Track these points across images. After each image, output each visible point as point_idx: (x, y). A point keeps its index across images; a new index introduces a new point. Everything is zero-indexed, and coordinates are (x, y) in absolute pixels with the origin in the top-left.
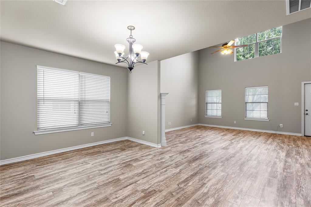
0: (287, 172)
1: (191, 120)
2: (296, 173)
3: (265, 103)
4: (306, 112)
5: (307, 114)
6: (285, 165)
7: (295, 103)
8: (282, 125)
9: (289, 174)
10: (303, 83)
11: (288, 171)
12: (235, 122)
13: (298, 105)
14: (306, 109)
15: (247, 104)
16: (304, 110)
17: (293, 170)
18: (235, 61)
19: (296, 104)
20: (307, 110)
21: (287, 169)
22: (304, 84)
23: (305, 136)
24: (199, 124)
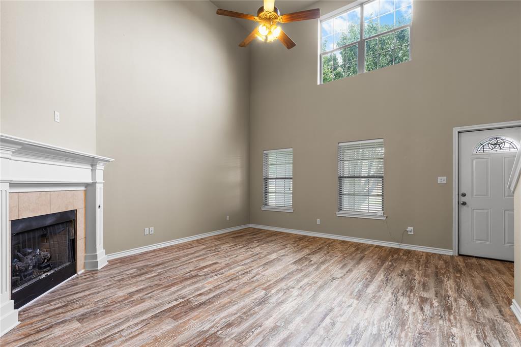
1: (228, 217)
3: (377, 177)
4: (463, 199)
5: (464, 204)
7: (439, 178)
8: (412, 228)
10: (455, 131)
12: (318, 221)
13: (445, 182)
14: (463, 191)
15: (343, 179)
16: (457, 193)
18: (318, 84)
19: (442, 180)
20: (464, 195)
22: (459, 132)
23: (460, 255)
24: (251, 226)
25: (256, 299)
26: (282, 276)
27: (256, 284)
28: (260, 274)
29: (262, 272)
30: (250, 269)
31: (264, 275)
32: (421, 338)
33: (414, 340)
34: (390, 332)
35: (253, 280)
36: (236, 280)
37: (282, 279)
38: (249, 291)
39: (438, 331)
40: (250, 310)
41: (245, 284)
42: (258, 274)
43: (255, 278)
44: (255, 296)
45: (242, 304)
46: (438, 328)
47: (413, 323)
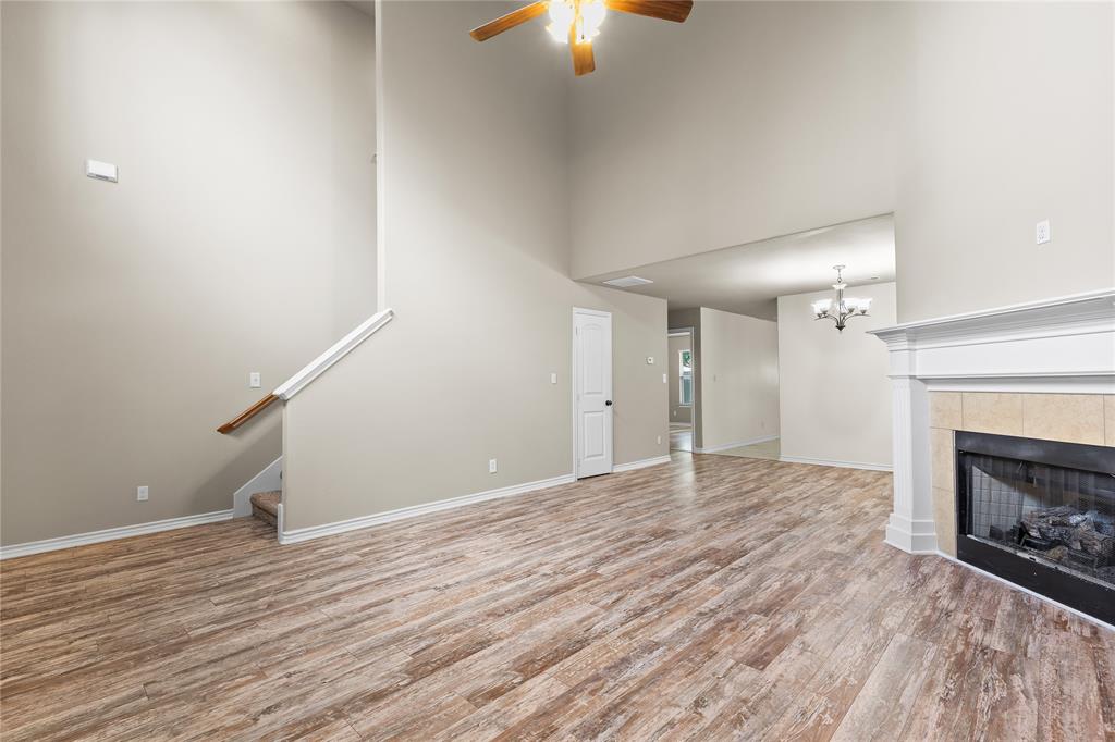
25: (614, 563)
26: (552, 599)
27: (612, 585)
28: (603, 607)
29: (595, 614)
30: (629, 626)
31: (593, 603)
35: (620, 594)
36: (657, 595)
37: (556, 591)
38: (625, 574)
40: (622, 552)
41: (635, 586)
42: (608, 608)
43: (615, 597)
44: (615, 566)
45: (634, 558)
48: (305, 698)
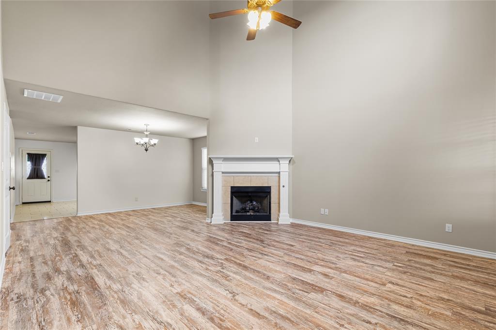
0: (72, 254)
2: (62, 258)
6: (80, 261)
9: (68, 253)
11: (71, 256)
17: (66, 260)
21: (74, 257)
32: (102, 302)
33: (106, 297)
34: (125, 292)
39: (93, 316)
46: (94, 318)
47: (117, 308)
48: (354, 314)
